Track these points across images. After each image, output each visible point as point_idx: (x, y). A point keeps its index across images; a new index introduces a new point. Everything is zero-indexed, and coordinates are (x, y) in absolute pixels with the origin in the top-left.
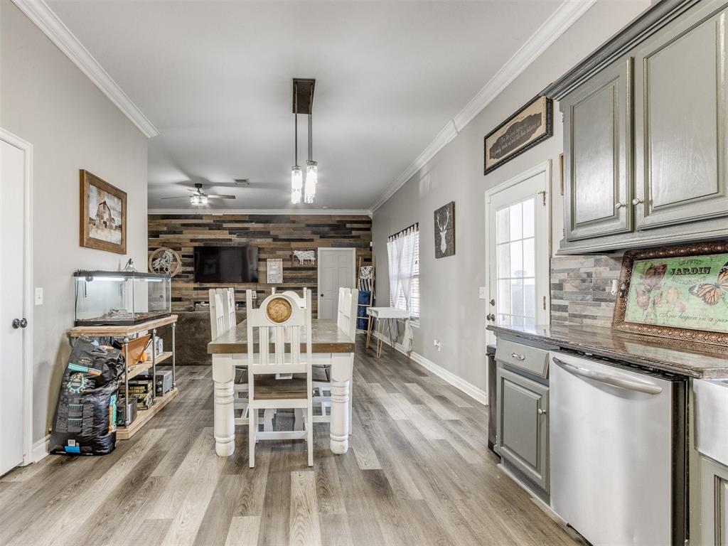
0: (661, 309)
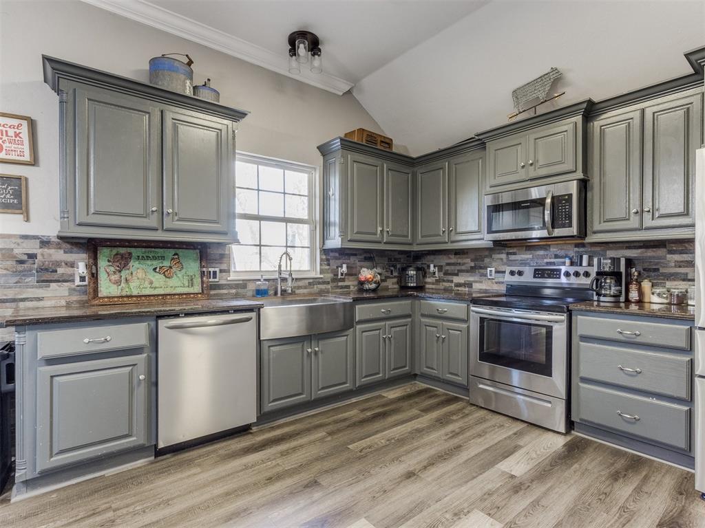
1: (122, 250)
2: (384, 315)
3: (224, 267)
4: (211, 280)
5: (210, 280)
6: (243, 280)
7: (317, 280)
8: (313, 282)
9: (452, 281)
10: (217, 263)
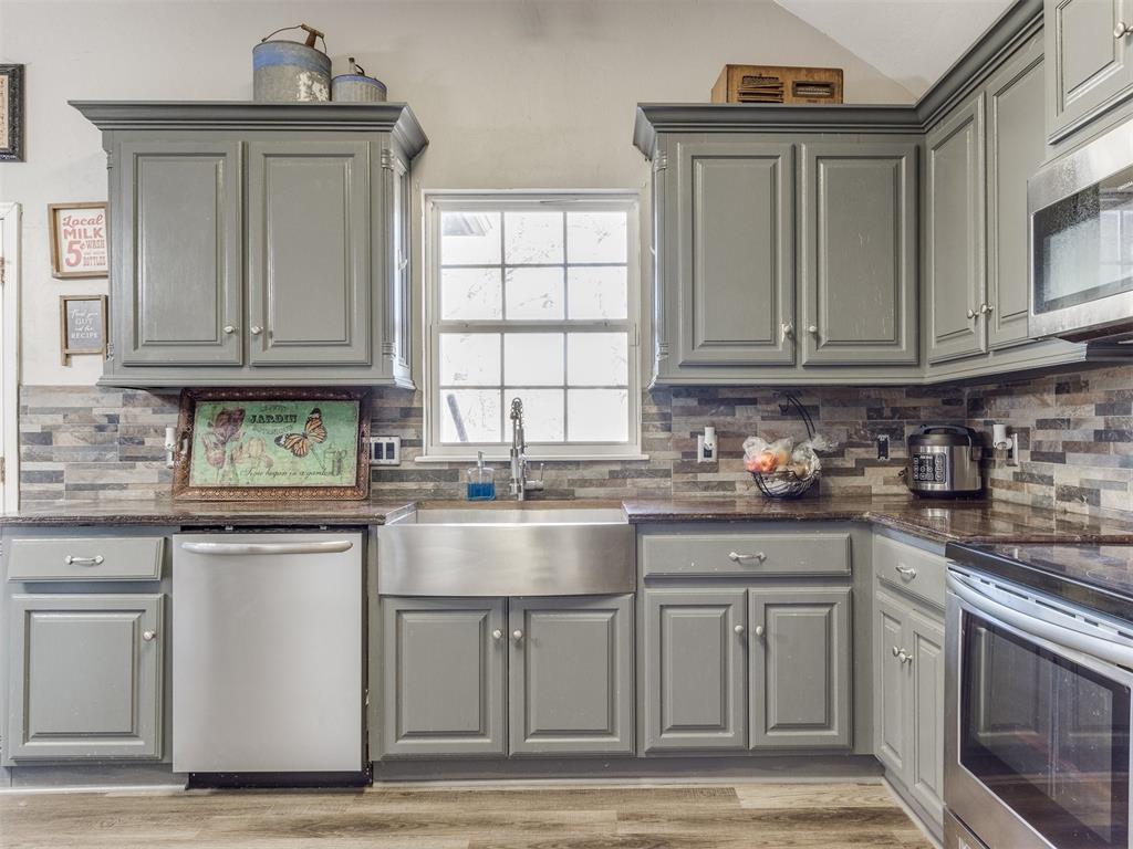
0: (242, 467)
1: (231, 406)
2: (737, 569)
3: (410, 434)
4: (384, 461)
5: (382, 461)
6: (450, 463)
7: (634, 466)
8: (621, 471)
9: (1049, 481)
10: (395, 428)
